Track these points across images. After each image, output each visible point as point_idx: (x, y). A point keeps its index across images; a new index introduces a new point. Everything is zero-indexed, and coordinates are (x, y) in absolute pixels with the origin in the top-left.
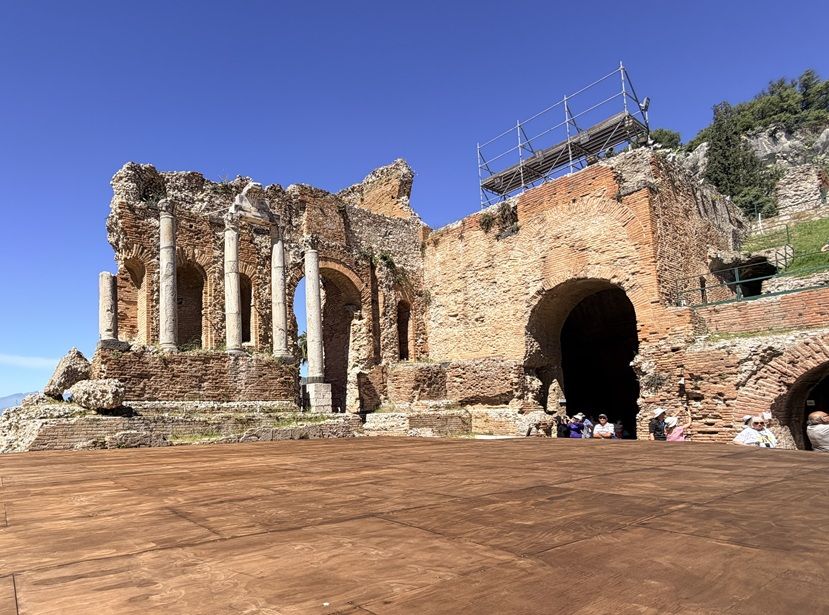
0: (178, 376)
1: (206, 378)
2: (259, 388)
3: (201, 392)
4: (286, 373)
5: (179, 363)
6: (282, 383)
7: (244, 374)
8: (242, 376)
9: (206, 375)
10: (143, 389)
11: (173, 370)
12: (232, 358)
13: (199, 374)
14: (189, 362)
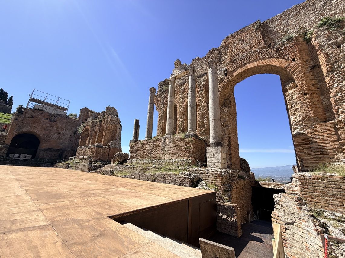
0: (145, 150)
1: (153, 149)
2: (173, 152)
3: (151, 156)
4: (189, 143)
5: (146, 144)
6: (186, 149)
7: (167, 146)
8: (167, 147)
9: (153, 148)
10: (136, 155)
11: (144, 147)
12: (163, 139)
13: (151, 148)
14: (149, 144)
